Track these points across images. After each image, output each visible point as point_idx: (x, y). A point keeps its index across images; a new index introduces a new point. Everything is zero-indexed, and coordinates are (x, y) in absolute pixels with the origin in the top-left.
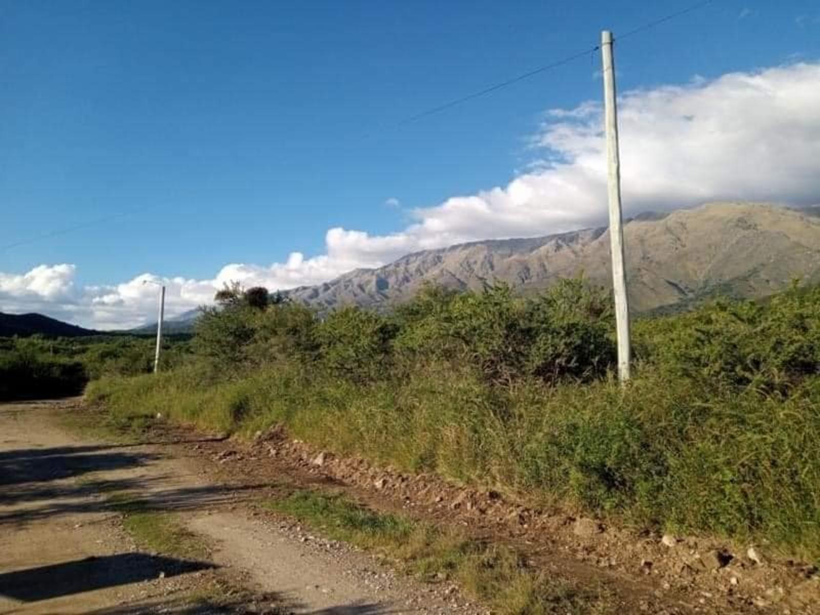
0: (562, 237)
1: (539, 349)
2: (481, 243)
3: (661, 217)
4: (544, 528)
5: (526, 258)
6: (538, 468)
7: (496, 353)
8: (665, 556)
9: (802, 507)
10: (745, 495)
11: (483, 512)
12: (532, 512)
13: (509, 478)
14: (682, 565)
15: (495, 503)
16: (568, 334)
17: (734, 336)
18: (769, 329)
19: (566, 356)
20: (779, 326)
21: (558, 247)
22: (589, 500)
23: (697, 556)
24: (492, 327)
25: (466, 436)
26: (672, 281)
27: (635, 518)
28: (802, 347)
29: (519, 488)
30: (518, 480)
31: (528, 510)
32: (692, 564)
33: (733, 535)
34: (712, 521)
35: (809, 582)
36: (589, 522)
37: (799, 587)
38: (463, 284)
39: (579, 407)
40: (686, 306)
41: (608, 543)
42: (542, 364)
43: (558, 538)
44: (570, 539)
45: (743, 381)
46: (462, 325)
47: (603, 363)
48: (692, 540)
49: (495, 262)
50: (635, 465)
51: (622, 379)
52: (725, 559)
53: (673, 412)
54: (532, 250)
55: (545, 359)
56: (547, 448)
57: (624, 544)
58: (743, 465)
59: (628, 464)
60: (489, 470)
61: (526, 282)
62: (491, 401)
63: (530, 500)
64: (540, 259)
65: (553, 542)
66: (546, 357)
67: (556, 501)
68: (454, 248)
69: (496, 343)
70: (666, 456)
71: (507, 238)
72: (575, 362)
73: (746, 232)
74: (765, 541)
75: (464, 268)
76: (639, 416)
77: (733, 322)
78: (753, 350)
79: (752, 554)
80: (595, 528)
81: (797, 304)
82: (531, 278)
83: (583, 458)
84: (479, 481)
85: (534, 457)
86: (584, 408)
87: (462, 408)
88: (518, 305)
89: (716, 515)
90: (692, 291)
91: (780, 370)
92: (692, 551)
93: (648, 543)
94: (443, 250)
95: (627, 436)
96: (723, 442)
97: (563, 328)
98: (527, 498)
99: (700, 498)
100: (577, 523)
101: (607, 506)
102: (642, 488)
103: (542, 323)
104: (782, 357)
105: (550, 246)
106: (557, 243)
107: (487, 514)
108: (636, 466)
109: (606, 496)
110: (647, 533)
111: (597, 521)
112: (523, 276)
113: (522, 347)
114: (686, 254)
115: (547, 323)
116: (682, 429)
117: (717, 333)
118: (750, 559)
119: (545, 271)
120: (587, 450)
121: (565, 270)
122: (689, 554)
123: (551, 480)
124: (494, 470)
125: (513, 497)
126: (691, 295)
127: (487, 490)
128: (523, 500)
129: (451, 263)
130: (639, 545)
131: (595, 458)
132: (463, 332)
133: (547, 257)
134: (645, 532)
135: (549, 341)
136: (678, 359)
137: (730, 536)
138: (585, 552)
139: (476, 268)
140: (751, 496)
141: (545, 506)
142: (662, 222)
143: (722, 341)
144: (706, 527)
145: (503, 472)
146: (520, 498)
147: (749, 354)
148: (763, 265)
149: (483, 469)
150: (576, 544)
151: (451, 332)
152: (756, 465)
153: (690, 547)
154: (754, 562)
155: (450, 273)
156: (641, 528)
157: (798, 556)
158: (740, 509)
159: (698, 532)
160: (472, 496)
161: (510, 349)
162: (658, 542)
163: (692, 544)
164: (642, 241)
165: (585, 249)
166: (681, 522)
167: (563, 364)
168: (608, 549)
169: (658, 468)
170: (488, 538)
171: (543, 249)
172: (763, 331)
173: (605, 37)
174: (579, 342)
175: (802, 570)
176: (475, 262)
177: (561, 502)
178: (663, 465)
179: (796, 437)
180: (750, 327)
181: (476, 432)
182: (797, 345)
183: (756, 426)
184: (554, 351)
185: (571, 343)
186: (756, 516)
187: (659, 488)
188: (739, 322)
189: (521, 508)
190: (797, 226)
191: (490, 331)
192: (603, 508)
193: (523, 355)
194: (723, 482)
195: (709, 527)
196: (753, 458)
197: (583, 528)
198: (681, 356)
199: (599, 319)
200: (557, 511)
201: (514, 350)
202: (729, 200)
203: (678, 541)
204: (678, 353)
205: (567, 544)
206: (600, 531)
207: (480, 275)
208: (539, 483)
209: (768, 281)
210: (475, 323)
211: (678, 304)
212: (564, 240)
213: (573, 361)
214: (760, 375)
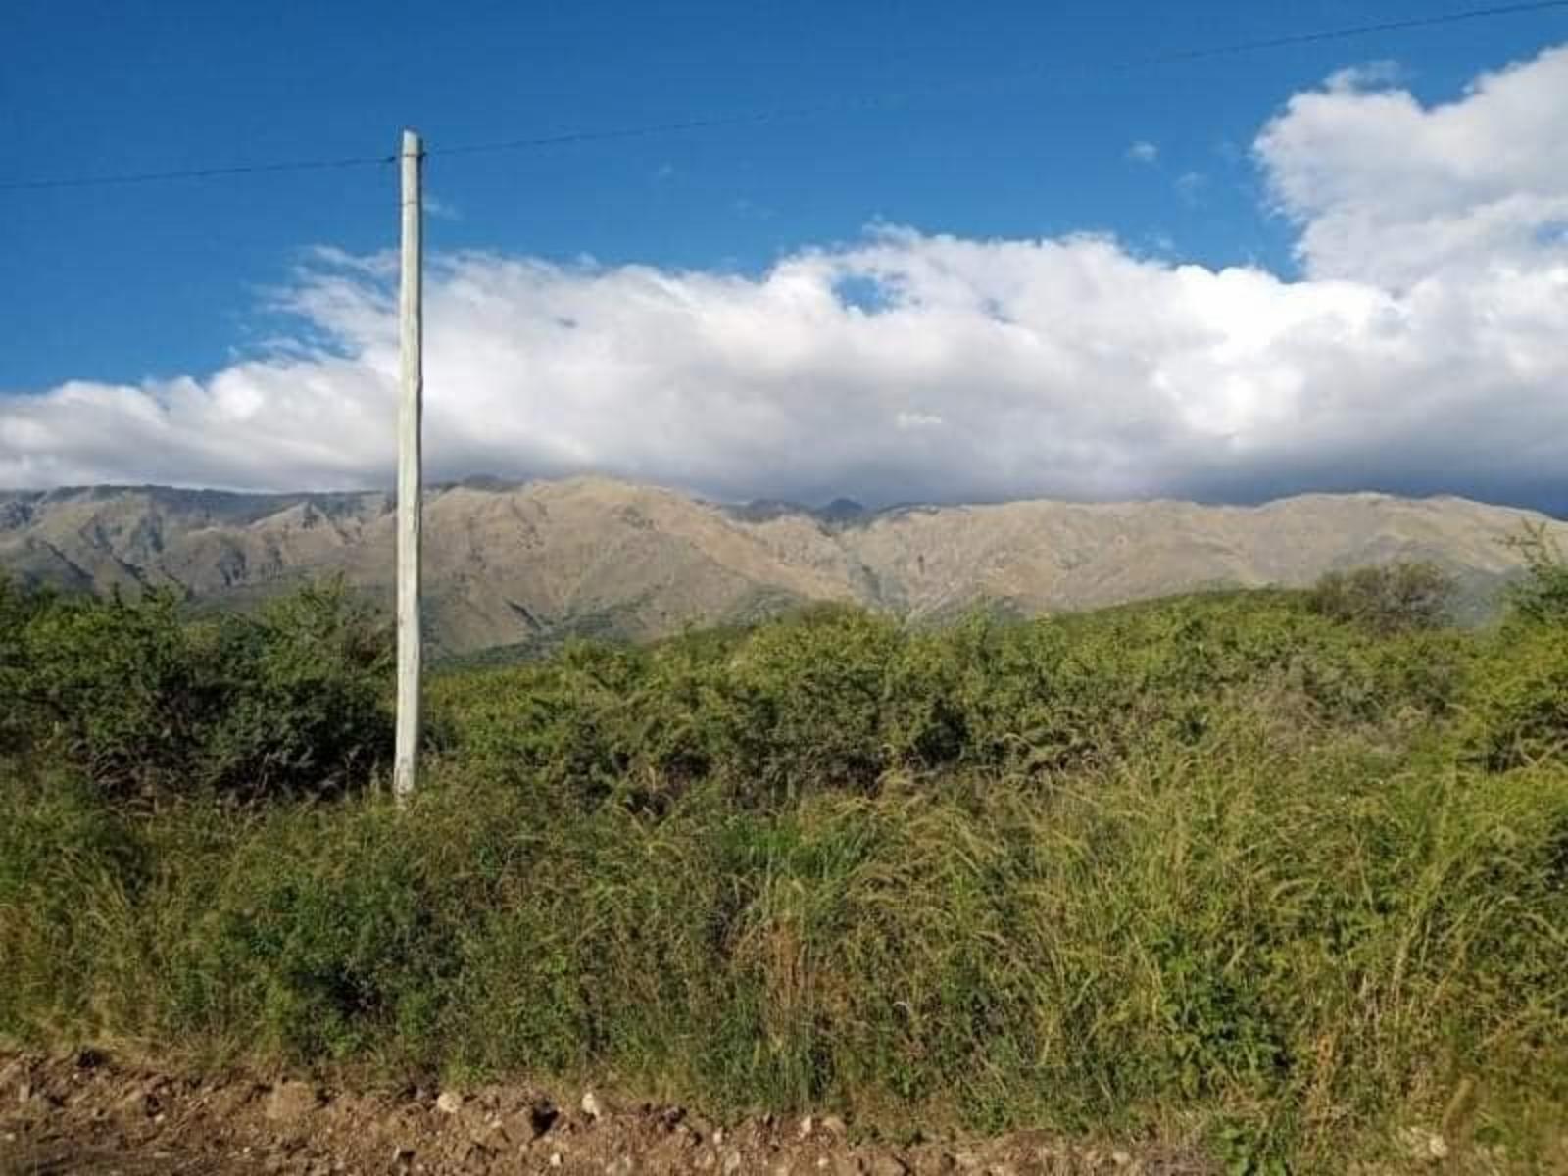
0: (319, 500)
1: (232, 732)
2: (137, 490)
3: (507, 487)
4: (200, 1117)
5: (241, 533)
6: (200, 990)
7: (132, 741)
8: (439, 1133)
9: (670, 1005)
10: (584, 995)
11: (58, 1101)
12: (178, 1086)
13: (131, 1018)
14: (467, 1146)
15: (92, 1076)
16: (300, 701)
17: (594, 711)
18: (646, 701)
19: (291, 746)
20: (660, 697)
21: (311, 520)
22: (304, 1043)
23: (496, 1124)
24: (126, 681)
25: (34, 930)
26: (516, 602)
27: (391, 1067)
28: (690, 731)
29: (155, 1036)
30: (153, 1019)
31: (168, 1082)
32: (487, 1140)
33: (562, 1072)
34: (527, 1053)
35: (671, 1138)
36: (299, 1089)
37: (654, 1151)
38: (83, 577)
39: (306, 852)
40: (538, 648)
41: (334, 1127)
42: (238, 763)
43: (230, 1132)
44: (257, 1131)
45: (600, 790)
46: (54, 675)
47: (365, 757)
48: (490, 1093)
49: (165, 535)
50: (400, 960)
51: (400, 791)
52: (543, 1121)
53: (482, 854)
54: (253, 519)
55: (246, 753)
56: (222, 945)
57: (364, 1125)
58: (586, 941)
59: (388, 961)
60: (85, 1002)
61: (235, 582)
62: (106, 847)
63: (177, 1060)
64: (268, 538)
65: (219, 1143)
66: (245, 747)
67: (234, 1054)
68: (66, 493)
69: (134, 717)
70: (459, 938)
71: (200, 487)
72: (310, 758)
73: (636, 532)
74: (612, 1076)
75: (90, 542)
76: (418, 864)
77: (594, 687)
78: (620, 738)
79: (589, 1103)
80: (311, 1097)
81: (687, 663)
82: (244, 577)
83: (299, 959)
84: (59, 1032)
85: (193, 966)
86: (315, 853)
87: (33, 866)
88: (197, 635)
89: (534, 1039)
90: (550, 623)
91: (657, 769)
92: (489, 1115)
93: (410, 1113)
94: (38, 495)
95: (391, 907)
96: (557, 903)
97: (291, 690)
98: (169, 1057)
99: (510, 1011)
100: (275, 1096)
101: (339, 1050)
102: (411, 1003)
103: (245, 677)
104: (660, 750)
105: (294, 513)
106: (308, 510)
107: (70, 1106)
108: (402, 964)
109: (337, 1031)
110: (412, 1091)
111: (317, 1085)
112: (230, 569)
113: (196, 726)
114: (542, 558)
115: (255, 678)
116: (494, 882)
117: (567, 707)
118: (585, 1114)
119: (280, 562)
120: (309, 942)
121: (321, 565)
122: (483, 1123)
123: (227, 1011)
124: (98, 1002)
125: (139, 1059)
126: (547, 630)
127: (76, 1050)
128: (161, 1062)
129: (56, 527)
130: (393, 1121)
131: (323, 957)
132: (53, 691)
133: (285, 537)
134: (408, 1091)
135: (258, 714)
136: (500, 753)
137: (557, 1075)
138: (284, 1154)
139: (117, 542)
140: (595, 996)
141: (208, 1067)
142: (508, 496)
143: (573, 721)
144: (517, 1065)
145: (119, 1005)
146: (154, 1058)
147: (613, 743)
148: (658, 587)
149: (70, 1004)
150: (267, 1138)
151: (23, 690)
152: (607, 938)
153: (486, 1109)
154: (592, 1117)
155: (52, 548)
156: (402, 1085)
157: (658, 1095)
158: (575, 1023)
159: (502, 1075)
160: (32, 1070)
161: (167, 732)
162: (429, 1109)
163: (490, 1100)
164: (471, 525)
165: (365, 528)
166: (474, 1061)
167: (284, 762)
168: (332, 1138)
169: (443, 963)
170: (62, 1161)
171: (277, 519)
172: (636, 704)
173: (409, 142)
174: (321, 717)
175: (663, 1119)
176: (119, 531)
177: (245, 1054)
178: (452, 955)
179: (669, 885)
180: (618, 699)
181: (63, 919)
182: (683, 729)
183: (611, 870)
184: (266, 737)
185: (304, 720)
186: (600, 1034)
187: (442, 1000)
188: (600, 687)
189: (153, 1081)
190: (709, 531)
191: (121, 691)
192: (330, 1056)
193: (197, 744)
194: (551, 977)
195: (524, 1064)
196: (605, 927)
197: (285, 1103)
198: (505, 747)
199: (368, 672)
200: (235, 1075)
201: (176, 732)
202: (616, 475)
203: (466, 1099)
204: (499, 741)
205: (247, 1142)
206: (321, 1102)
207: (127, 558)
208: (201, 1020)
209: (664, 614)
210: (86, 670)
211: (525, 644)
212: (324, 508)
213: (304, 757)
214: (627, 780)
